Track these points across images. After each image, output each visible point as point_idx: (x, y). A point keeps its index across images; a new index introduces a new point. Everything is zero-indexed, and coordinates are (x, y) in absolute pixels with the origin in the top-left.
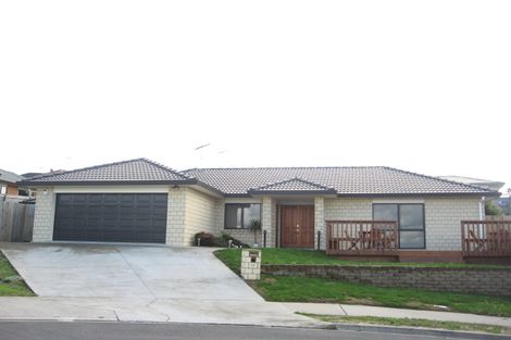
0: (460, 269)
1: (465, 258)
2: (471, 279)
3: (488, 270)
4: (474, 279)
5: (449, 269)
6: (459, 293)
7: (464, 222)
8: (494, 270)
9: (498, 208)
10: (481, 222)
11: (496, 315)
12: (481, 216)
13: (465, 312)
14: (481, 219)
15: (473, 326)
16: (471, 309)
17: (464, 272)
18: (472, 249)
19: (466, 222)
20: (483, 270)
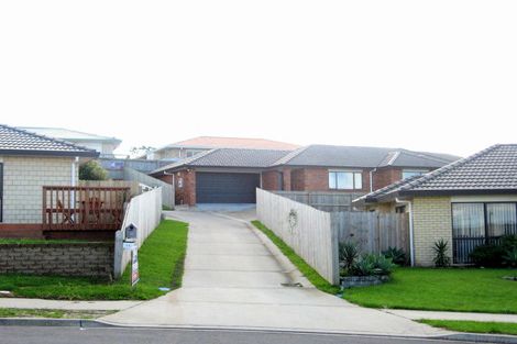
0: (34, 246)
1: (45, 232)
2: (46, 257)
3: (69, 246)
4: (50, 257)
5: (20, 246)
6: (30, 275)
7: (46, 188)
8: (75, 246)
9: (104, 171)
10: (72, 189)
11: (68, 299)
12: (74, 181)
13: (31, 297)
14: (73, 185)
15: (31, 312)
16: (39, 293)
17: (39, 249)
18: (54, 222)
19: (49, 188)
20: (62, 246)
